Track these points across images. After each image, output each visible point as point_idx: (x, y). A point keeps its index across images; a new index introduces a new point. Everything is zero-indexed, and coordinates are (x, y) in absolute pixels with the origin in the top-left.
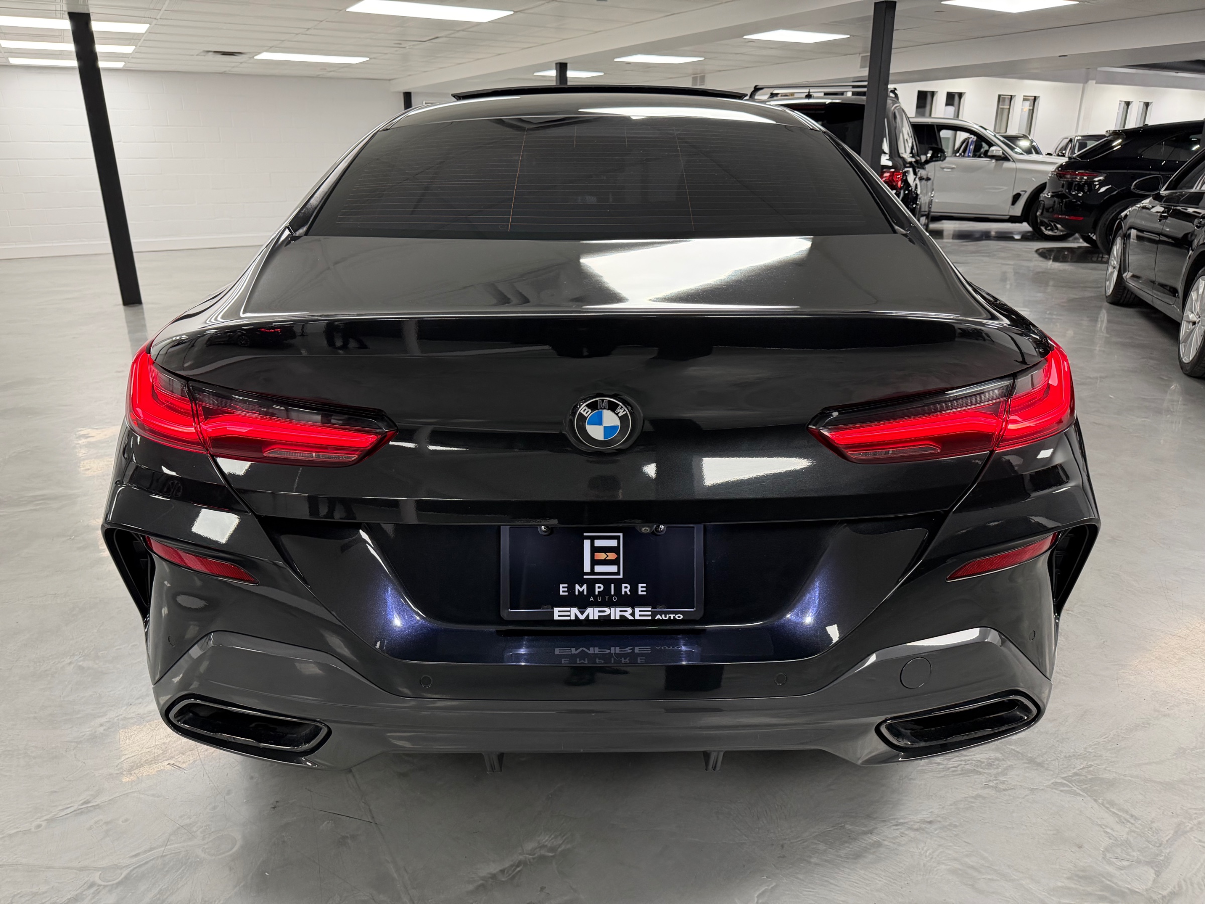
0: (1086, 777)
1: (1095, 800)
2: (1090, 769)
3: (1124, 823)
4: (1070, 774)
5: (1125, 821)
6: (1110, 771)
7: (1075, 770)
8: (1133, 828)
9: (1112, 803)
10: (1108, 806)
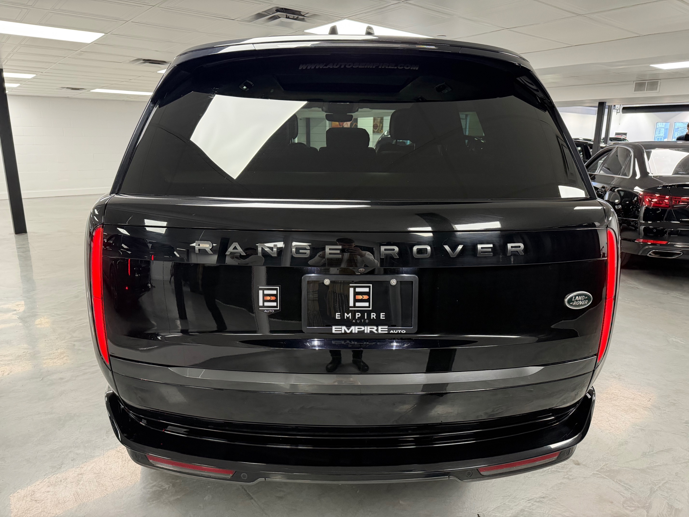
0: (607, 470)
1: (613, 480)
2: (607, 466)
3: (628, 490)
4: (599, 468)
5: (628, 489)
6: (616, 466)
7: (601, 467)
8: (632, 492)
9: (620, 481)
10: (619, 482)
